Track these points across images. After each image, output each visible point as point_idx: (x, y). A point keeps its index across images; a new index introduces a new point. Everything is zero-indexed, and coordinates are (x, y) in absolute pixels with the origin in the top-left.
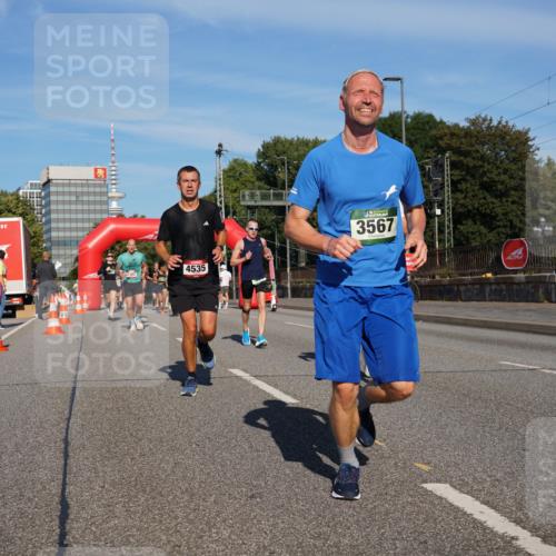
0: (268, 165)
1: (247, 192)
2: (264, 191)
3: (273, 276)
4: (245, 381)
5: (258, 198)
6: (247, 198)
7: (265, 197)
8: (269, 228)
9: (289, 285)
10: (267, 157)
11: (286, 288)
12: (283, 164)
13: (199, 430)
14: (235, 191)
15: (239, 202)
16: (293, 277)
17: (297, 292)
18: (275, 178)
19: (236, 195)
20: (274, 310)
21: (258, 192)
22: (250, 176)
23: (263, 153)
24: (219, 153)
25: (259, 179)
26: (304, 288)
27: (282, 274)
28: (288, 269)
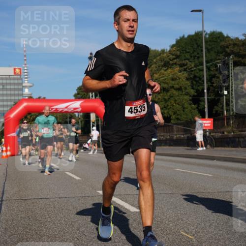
13: (78, 230)
24: (91, 58)
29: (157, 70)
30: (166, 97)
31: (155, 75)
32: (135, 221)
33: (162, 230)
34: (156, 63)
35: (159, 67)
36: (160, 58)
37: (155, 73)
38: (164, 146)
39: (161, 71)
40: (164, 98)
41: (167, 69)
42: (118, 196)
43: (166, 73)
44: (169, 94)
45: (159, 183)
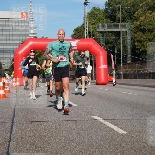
0: (111, 10)
1: (100, 25)
2: (109, 24)
3: (114, 68)
4: (100, 122)
5: (106, 27)
6: (100, 27)
7: (109, 27)
8: (111, 43)
9: (122, 73)
10: (110, 6)
11: (121, 74)
12: (119, 9)
13: (76, 147)
14: (94, 24)
15: (96, 30)
16: (124, 68)
17: (126, 76)
18: (115, 16)
19: (94, 26)
20: (114, 85)
21: (106, 25)
22: (101, 16)
23: (109, 4)
24: (85, 4)
25: (107, 17)
26: (130, 74)
27: (118, 67)
28: (122, 64)
29: (143, 13)
30: (150, 37)
31: (141, 17)
32: (123, 141)
33: (147, 150)
34: (142, 7)
35: (145, 11)
36: (146, 3)
37: (141, 16)
38: (148, 79)
39: (146, 14)
40: (148, 38)
41: (152, 12)
42: (109, 120)
43: (150, 15)
44: (153, 34)
45: (144, 110)
